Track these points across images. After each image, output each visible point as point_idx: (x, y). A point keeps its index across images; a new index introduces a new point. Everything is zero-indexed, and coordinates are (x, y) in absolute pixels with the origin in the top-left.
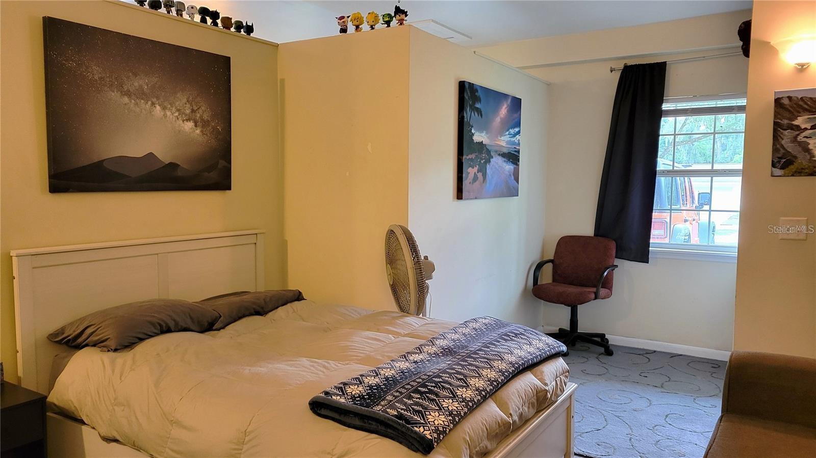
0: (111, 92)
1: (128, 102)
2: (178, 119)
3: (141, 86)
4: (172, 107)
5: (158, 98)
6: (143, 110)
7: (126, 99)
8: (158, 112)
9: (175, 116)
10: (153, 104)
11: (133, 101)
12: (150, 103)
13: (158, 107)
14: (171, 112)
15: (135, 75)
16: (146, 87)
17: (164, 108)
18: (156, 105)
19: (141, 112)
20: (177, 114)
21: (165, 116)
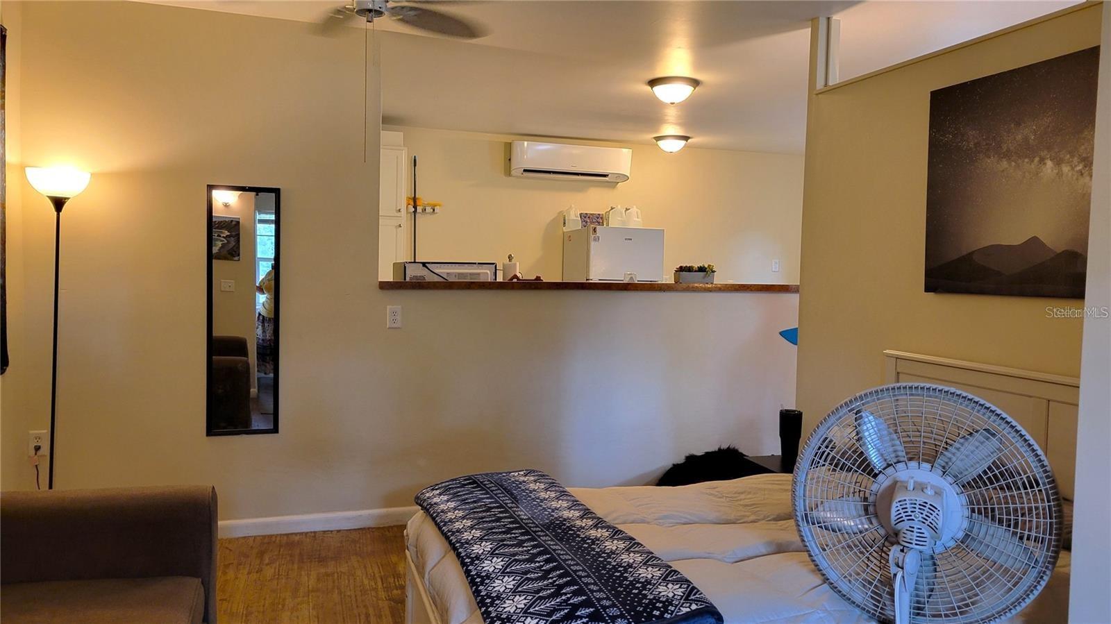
0: (986, 159)
1: (1007, 166)
2: (1082, 174)
3: (1026, 139)
4: (1072, 156)
5: (1049, 148)
6: (1027, 174)
7: (1005, 164)
8: (1049, 171)
9: (1077, 172)
10: (1042, 160)
11: (1013, 164)
12: (1037, 159)
13: (1049, 163)
14: (1071, 166)
15: (1018, 124)
16: (1032, 138)
17: (1058, 162)
18: (1046, 161)
19: (1024, 177)
20: (1080, 167)
21: (1060, 174)
